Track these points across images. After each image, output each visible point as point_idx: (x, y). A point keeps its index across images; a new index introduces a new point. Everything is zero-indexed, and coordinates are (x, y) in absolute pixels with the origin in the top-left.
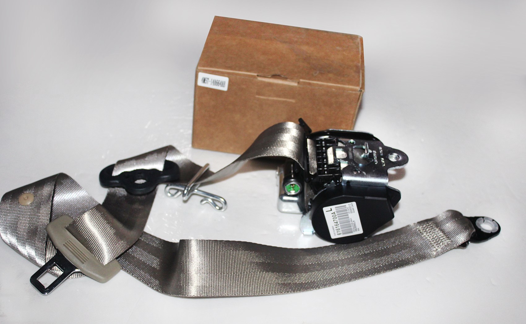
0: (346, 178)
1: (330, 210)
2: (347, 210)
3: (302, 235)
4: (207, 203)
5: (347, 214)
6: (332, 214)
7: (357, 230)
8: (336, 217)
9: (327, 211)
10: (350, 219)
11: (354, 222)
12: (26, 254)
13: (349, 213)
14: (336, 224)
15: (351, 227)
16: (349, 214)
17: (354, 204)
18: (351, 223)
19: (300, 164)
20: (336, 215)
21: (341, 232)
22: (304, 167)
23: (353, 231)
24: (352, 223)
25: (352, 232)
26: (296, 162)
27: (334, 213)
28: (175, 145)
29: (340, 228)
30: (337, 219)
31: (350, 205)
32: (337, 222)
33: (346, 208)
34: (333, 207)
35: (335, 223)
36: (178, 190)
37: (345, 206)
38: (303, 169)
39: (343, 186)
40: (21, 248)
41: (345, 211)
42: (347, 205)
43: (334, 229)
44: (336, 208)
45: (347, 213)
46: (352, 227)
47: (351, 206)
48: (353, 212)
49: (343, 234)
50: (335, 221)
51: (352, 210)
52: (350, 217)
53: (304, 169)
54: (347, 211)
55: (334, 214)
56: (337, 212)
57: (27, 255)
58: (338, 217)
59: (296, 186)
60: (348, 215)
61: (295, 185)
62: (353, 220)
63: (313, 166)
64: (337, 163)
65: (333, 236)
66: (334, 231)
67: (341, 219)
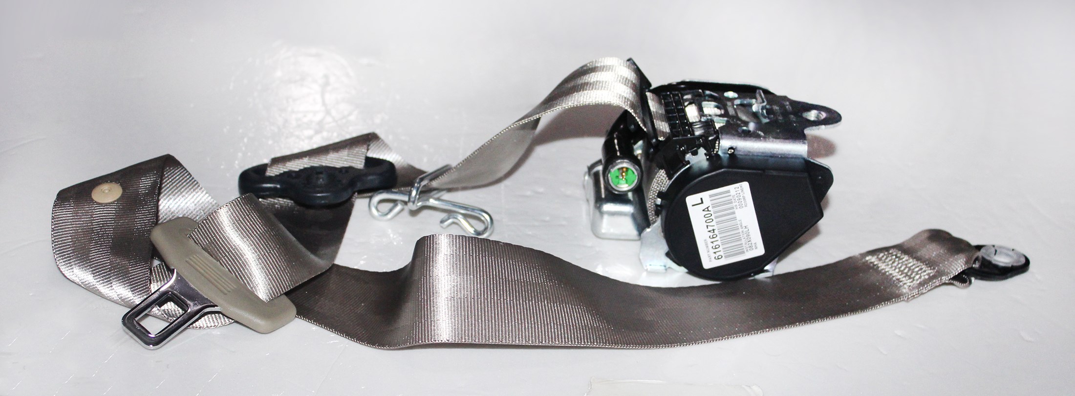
0: (726, 143)
1: (700, 202)
2: (733, 201)
3: (645, 274)
4: (454, 223)
5: (732, 211)
6: (704, 210)
7: (754, 247)
8: (712, 217)
9: (693, 205)
10: (739, 223)
11: (747, 229)
12: (115, 297)
13: (737, 208)
14: (711, 234)
15: (740, 240)
16: (736, 211)
17: (745, 185)
18: (740, 230)
19: (639, 118)
20: (712, 212)
21: (721, 253)
22: (645, 127)
23: (745, 250)
24: (742, 232)
25: (743, 252)
26: (631, 113)
27: (707, 208)
28: (378, 132)
29: (719, 243)
30: (713, 223)
31: (737, 189)
32: (713, 230)
33: (730, 196)
34: (705, 195)
35: (709, 231)
36: (395, 202)
37: (728, 192)
38: (643, 130)
39: (723, 158)
40: (103, 289)
41: (729, 203)
42: (732, 188)
43: (707, 247)
44: (711, 196)
45: (733, 208)
46: (743, 241)
47: (740, 191)
48: (743, 205)
49: (726, 257)
50: (710, 228)
51: (742, 200)
52: (738, 219)
53: (645, 130)
54: (732, 203)
55: (708, 210)
56: (713, 207)
57: (118, 298)
58: (716, 218)
59: (630, 172)
60: (734, 213)
61: (627, 169)
62: (744, 225)
63: (663, 129)
64: (708, 124)
65: (708, 262)
66: (708, 252)
67: (722, 222)
